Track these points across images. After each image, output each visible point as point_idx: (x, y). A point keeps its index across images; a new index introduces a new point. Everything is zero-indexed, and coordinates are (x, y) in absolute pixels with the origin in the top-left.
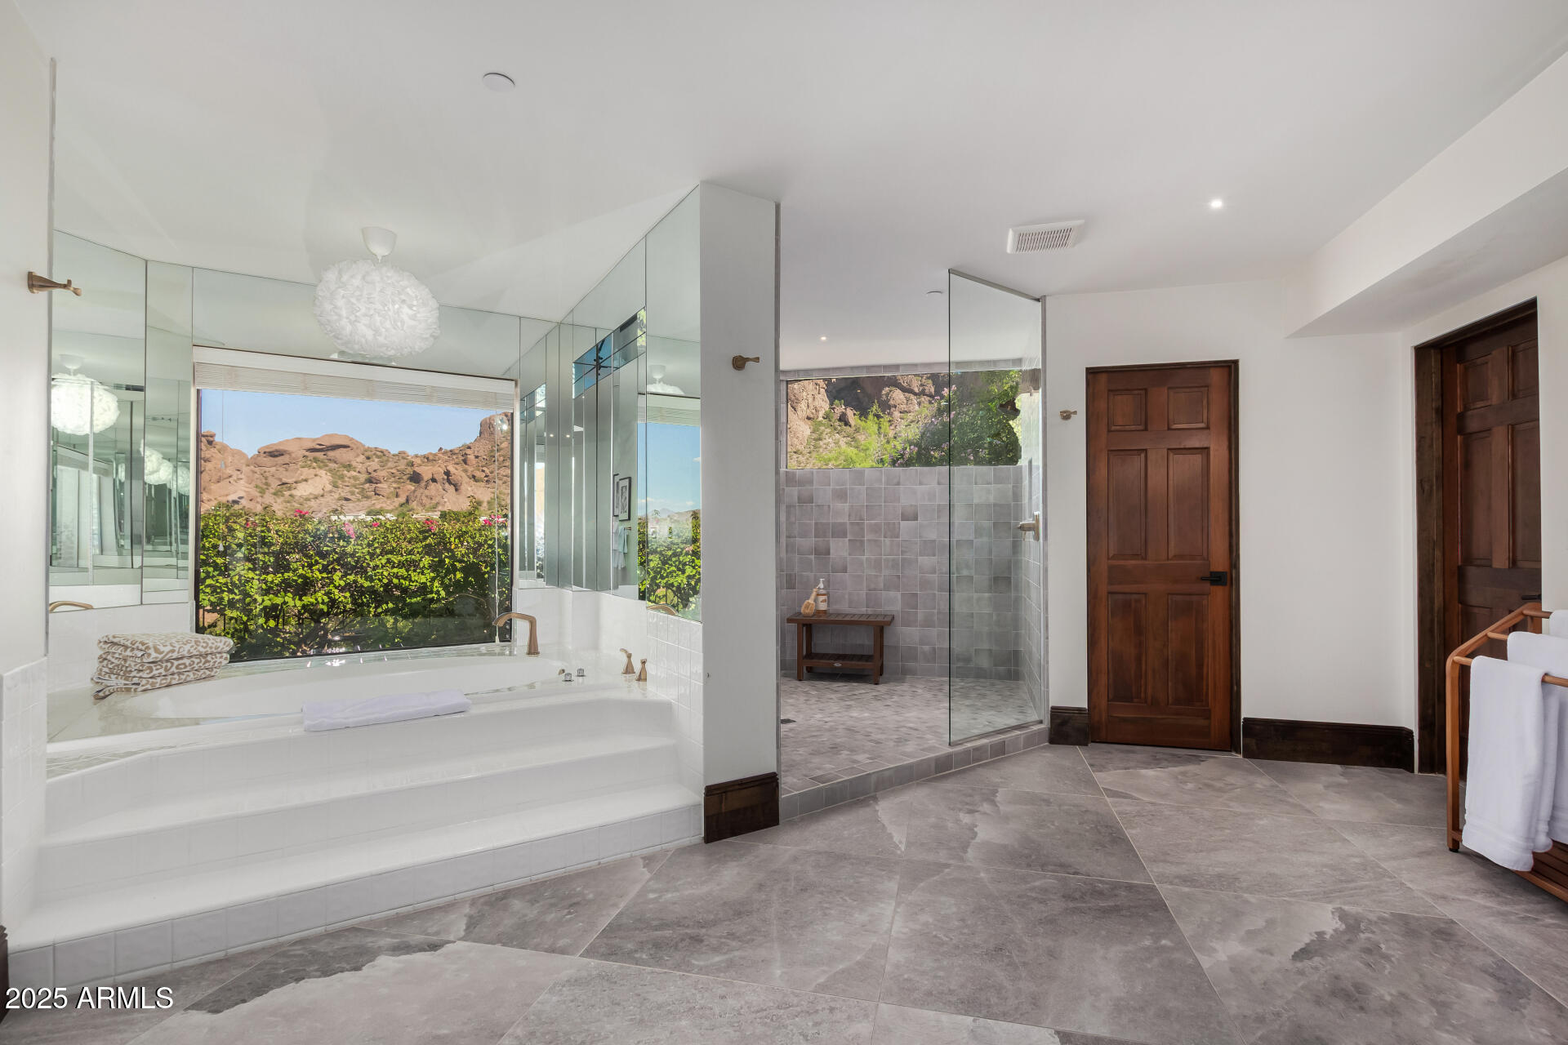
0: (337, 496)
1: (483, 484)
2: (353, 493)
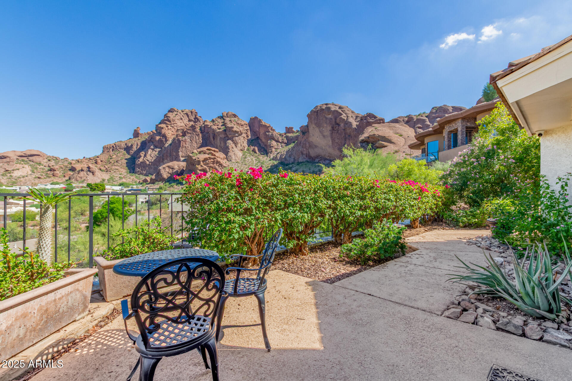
0: (34, 176)
1: (105, 173)
2: (42, 175)
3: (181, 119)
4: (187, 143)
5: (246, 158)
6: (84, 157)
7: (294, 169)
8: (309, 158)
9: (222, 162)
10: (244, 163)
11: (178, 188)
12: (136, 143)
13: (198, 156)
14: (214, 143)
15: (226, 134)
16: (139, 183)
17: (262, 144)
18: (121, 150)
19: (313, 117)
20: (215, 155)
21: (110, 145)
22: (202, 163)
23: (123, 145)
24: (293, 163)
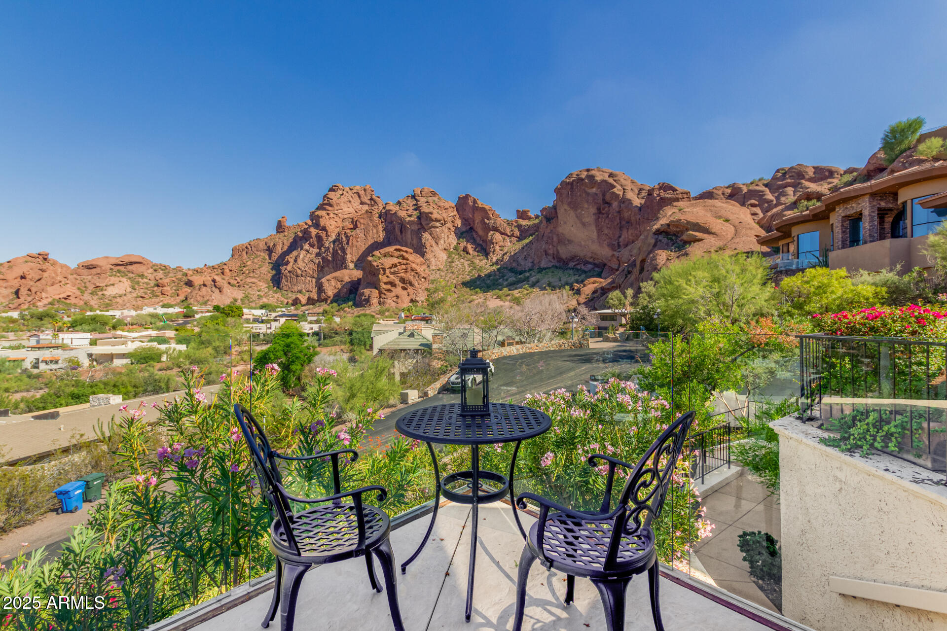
0: (135, 295)
1: (236, 288)
2: (146, 293)
3: (350, 202)
4: (359, 240)
5: (453, 262)
6: (206, 265)
7: (533, 279)
8: (558, 261)
9: (419, 271)
10: (450, 271)
11: (352, 311)
12: (282, 243)
13: (381, 261)
14: (402, 238)
15: (421, 224)
16: (287, 304)
17: (478, 239)
18: (259, 253)
19: (565, 192)
20: (407, 259)
21: (243, 245)
22: (388, 271)
23: (262, 245)
24: (530, 270)
